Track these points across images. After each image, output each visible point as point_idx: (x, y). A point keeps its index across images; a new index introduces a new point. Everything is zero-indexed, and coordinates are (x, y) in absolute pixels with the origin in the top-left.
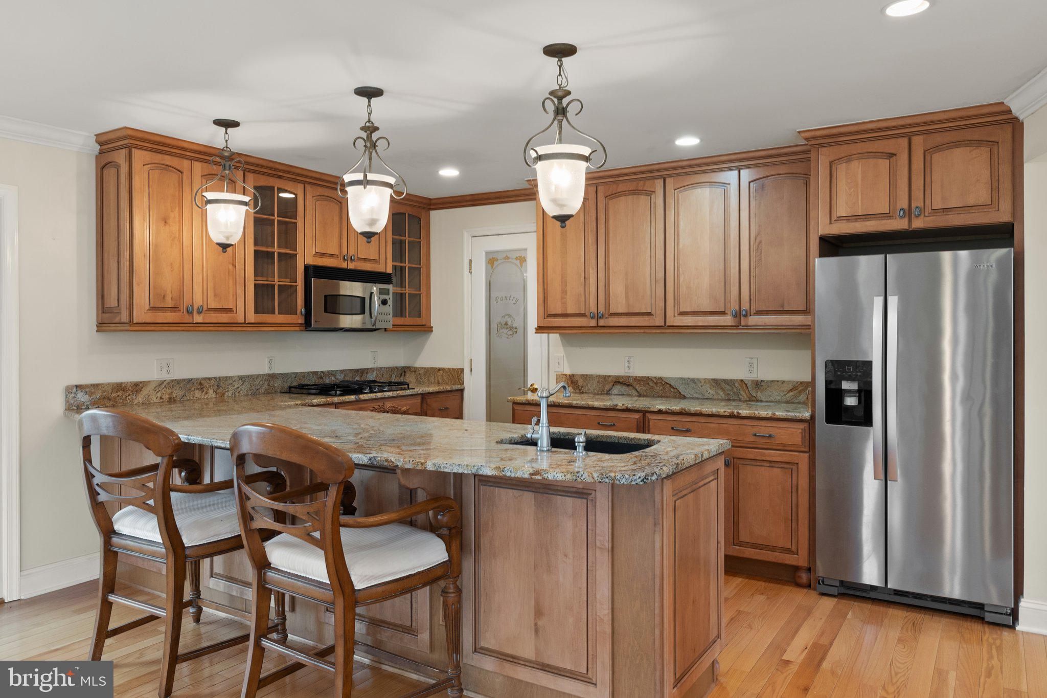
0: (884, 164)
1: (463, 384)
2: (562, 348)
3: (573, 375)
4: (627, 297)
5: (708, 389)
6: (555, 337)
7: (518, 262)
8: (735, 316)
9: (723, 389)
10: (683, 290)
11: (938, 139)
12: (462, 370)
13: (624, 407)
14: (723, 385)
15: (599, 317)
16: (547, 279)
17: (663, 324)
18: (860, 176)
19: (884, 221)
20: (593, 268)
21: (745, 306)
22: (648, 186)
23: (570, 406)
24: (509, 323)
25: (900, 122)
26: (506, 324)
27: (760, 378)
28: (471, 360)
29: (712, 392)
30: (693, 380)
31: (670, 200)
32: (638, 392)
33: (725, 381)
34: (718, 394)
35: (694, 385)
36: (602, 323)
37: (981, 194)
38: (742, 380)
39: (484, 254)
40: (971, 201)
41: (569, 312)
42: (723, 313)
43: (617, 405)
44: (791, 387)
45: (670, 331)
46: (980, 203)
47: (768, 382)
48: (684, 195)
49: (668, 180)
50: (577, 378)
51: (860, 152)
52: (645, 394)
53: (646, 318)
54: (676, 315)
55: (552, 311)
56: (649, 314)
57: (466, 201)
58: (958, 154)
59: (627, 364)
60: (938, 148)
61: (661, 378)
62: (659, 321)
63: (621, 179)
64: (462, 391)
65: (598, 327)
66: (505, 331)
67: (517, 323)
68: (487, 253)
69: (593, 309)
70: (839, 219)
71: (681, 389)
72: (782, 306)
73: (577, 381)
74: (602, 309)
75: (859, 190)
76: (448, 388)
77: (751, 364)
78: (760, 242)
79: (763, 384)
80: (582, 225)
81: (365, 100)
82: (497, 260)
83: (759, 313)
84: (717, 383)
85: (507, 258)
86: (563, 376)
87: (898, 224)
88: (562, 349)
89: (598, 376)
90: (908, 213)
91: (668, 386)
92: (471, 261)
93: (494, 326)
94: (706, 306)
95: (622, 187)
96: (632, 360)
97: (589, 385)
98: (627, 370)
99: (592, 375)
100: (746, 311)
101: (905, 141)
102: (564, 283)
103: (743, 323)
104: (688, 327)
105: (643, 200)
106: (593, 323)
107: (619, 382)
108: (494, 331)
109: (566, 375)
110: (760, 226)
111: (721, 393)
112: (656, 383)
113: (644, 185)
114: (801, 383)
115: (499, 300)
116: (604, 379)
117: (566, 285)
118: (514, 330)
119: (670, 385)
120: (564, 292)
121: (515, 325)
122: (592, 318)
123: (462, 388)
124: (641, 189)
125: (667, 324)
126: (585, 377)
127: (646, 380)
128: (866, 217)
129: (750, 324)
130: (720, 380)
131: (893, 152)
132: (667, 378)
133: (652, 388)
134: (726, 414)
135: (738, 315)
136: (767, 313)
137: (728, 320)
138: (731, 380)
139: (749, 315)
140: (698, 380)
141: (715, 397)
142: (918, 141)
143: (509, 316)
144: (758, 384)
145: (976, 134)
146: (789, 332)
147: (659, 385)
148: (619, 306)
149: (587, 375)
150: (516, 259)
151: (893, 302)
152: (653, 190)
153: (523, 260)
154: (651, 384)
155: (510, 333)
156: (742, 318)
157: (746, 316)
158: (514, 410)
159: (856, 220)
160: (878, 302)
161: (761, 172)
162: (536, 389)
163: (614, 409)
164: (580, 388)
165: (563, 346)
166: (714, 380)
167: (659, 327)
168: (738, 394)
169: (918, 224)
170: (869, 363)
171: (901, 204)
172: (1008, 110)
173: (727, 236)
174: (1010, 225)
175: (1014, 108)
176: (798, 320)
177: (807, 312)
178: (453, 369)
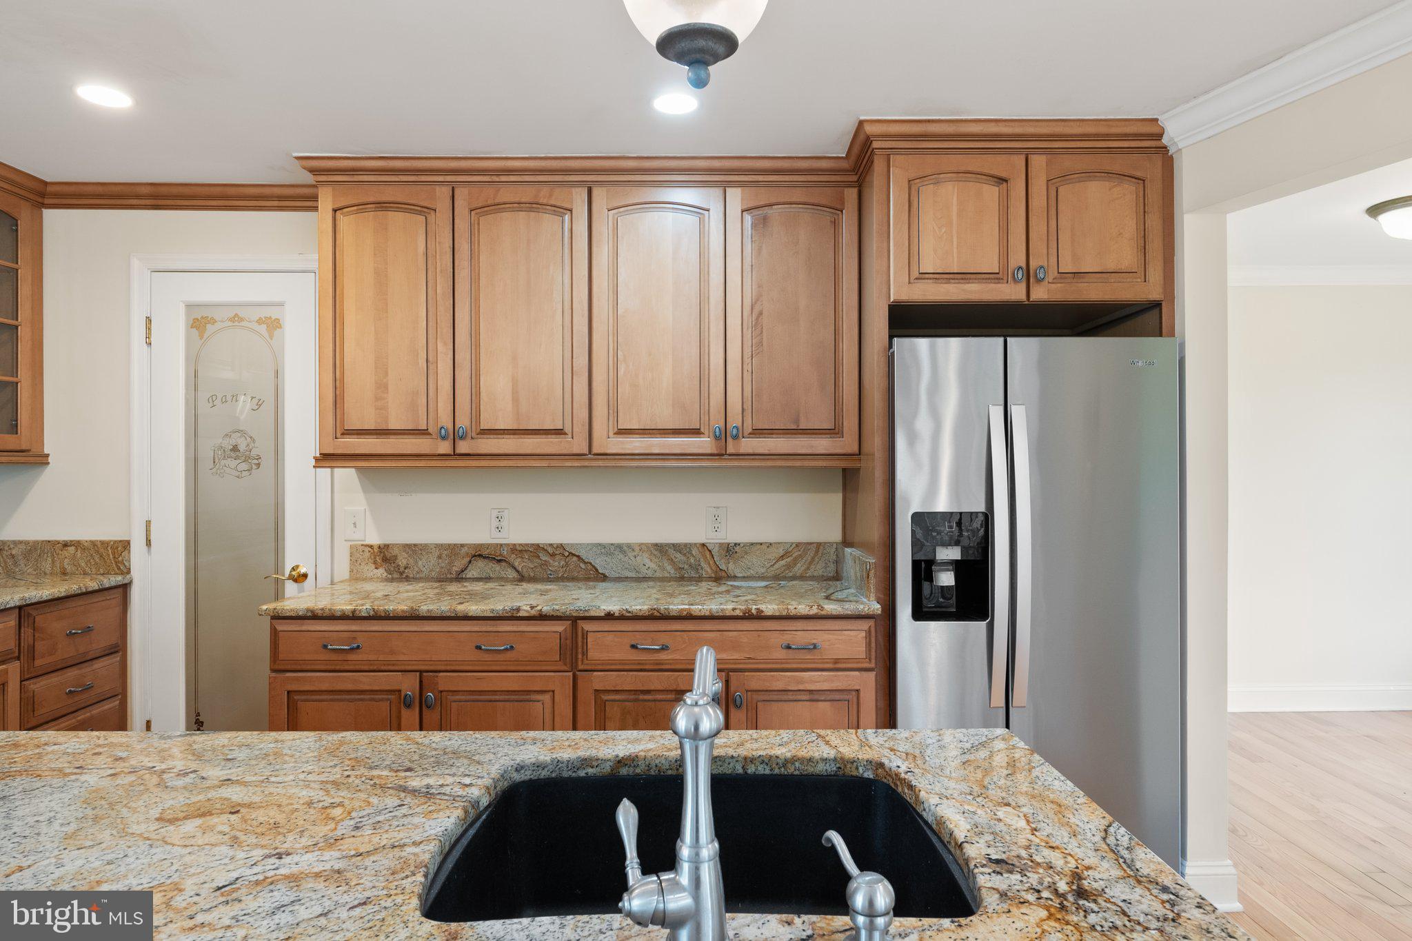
0: (991, 192)
1: (129, 572)
2: (362, 494)
3: (387, 546)
4: (516, 400)
5: (647, 561)
6: (346, 475)
7: (263, 329)
8: (717, 438)
9: (671, 561)
10: (624, 389)
11: (1068, 163)
12: (126, 545)
13: (533, 612)
14: (671, 551)
15: (456, 436)
16: (342, 360)
17: (586, 451)
18: (955, 209)
19: (992, 286)
20: (445, 344)
21: (735, 420)
22: (559, 197)
23: (413, 617)
24: (242, 447)
25: (1018, 130)
26: (235, 449)
27: (732, 540)
28: (148, 523)
29: (653, 566)
30: (620, 547)
31: (602, 229)
32: (518, 571)
33: (676, 547)
34: (664, 569)
35: (621, 556)
36: (463, 447)
37: (1123, 255)
38: (703, 545)
39: (182, 310)
40: (1111, 266)
41: (392, 426)
42: (696, 432)
43: (518, 609)
44: (781, 552)
45: (600, 463)
46: (1123, 268)
47: (745, 545)
48: (627, 221)
49: (596, 192)
50: (396, 551)
51: (955, 170)
52: (532, 574)
53: (554, 439)
54: (611, 434)
55: (354, 423)
56: (559, 432)
57: (138, 197)
58: (1095, 190)
59: (495, 523)
60: (1065, 177)
61: (561, 546)
62: (579, 446)
63: (503, 178)
64: (125, 588)
65: (455, 455)
66: (233, 463)
67: (263, 447)
68: (190, 307)
69: (445, 421)
70: (923, 276)
71: (599, 563)
72: (797, 421)
73: (396, 557)
74: (463, 422)
75: (954, 232)
76: (93, 585)
77: (716, 518)
78: (761, 313)
79: (737, 549)
80: (422, 259)
82: (213, 321)
83: (757, 432)
84: (661, 549)
85: (236, 319)
86: (367, 549)
87: (1012, 292)
88: (360, 497)
89: (440, 547)
90: (1029, 276)
91: (575, 559)
92: (149, 320)
93: (206, 452)
94: (668, 419)
95: (506, 195)
96: (506, 514)
97: (420, 563)
98: (495, 534)
99: (426, 545)
100: (737, 428)
101: (1019, 161)
102: (381, 367)
103: (730, 450)
104: (632, 456)
105: (549, 222)
106: (444, 447)
107: (480, 556)
108: (205, 464)
109: (371, 547)
110: (759, 286)
111: (669, 568)
112: (553, 555)
113: (551, 196)
114: (798, 545)
115: (217, 402)
116: (453, 550)
117: (386, 374)
118: (252, 461)
119: (578, 556)
120: (382, 387)
121: (254, 453)
122: (443, 438)
123: (126, 581)
124: (545, 201)
125: (595, 450)
126: (413, 549)
127: (535, 550)
128: (964, 276)
129: (742, 451)
130: (667, 545)
131: (1003, 175)
132: (572, 545)
133: (546, 563)
134: (738, 613)
135: (722, 436)
136: (772, 434)
137: (703, 443)
138: (686, 545)
139: (741, 436)
140: (629, 546)
141: (658, 574)
142: (1038, 161)
143: (243, 433)
144: (730, 550)
145: (1119, 163)
146: (806, 463)
147: (557, 557)
148: (499, 413)
149: (415, 545)
150: (260, 321)
152: (568, 206)
153: (274, 325)
154: (544, 558)
155: (244, 466)
156: (729, 440)
157: (736, 437)
158: (275, 633)
159: (948, 281)
160: (997, 413)
161: (764, 196)
162: (305, 576)
163: (513, 617)
164: (402, 569)
165: (365, 491)
166: (656, 545)
167: (582, 455)
168: (697, 567)
169: (1040, 294)
170: (988, 518)
171: (1018, 259)
172: (1160, 136)
173: (703, 299)
174: (1157, 305)
175: (1176, 133)
176: (822, 445)
177: (835, 431)
178: (102, 542)
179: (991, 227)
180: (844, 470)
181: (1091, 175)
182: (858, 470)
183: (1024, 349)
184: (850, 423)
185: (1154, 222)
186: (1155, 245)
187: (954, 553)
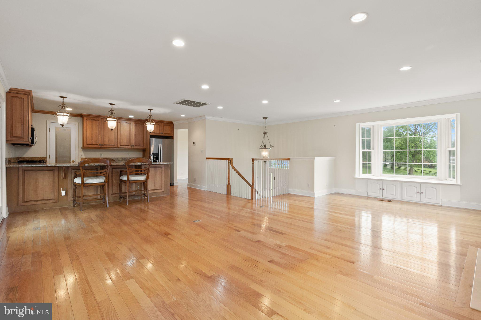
0: (159, 126)
1: (47, 161)
3: (86, 158)
4: (109, 142)
5: (120, 159)
10: (121, 141)
11: (165, 124)
12: (46, 158)
15: (101, 145)
16: (87, 136)
19: (159, 134)
20: (100, 135)
21: (133, 144)
25: (161, 121)
27: (131, 157)
28: (49, 155)
30: (117, 158)
33: (124, 158)
36: (102, 146)
37: (169, 132)
38: (127, 158)
39: (55, 127)
41: (93, 144)
42: (129, 146)
44: (136, 158)
48: (122, 124)
49: (118, 120)
54: (120, 145)
55: (88, 143)
56: (114, 145)
58: (167, 127)
59: (101, 155)
61: (110, 158)
65: (101, 147)
69: (100, 143)
71: (115, 160)
72: (139, 145)
74: (102, 144)
77: (129, 155)
78: (136, 134)
81: (111, 105)
83: (135, 146)
84: (122, 158)
87: (161, 135)
88: (82, 152)
92: (50, 128)
93: (58, 146)
94: (126, 144)
101: (161, 123)
102: (92, 137)
103: (133, 147)
104: (122, 148)
106: (100, 146)
109: (84, 158)
110: (136, 131)
115: (60, 140)
117: (93, 138)
119: (112, 159)
125: (118, 147)
128: (156, 133)
136: (137, 146)
137: (130, 147)
141: (122, 161)
142: (163, 124)
145: (169, 124)
148: (106, 143)
151: (161, 145)
160: (159, 145)
161: (136, 123)
162: (74, 162)
165: (83, 151)
167: (116, 148)
169: (163, 135)
170: (158, 154)
171: (161, 132)
172: (173, 122)
173: (130, 132)
174: (172, 136)
175: (174, 122)
176: (142, 147)
177: (143, 146)
178: (42, 157)
179: (159, 129)
180: (143, 150)
181: (167, 125)
182: (145, 150)
183: (161, 140)
184: (145, 145)
185: (172, 129)
186: (172, 131)
187: (156, 157)
